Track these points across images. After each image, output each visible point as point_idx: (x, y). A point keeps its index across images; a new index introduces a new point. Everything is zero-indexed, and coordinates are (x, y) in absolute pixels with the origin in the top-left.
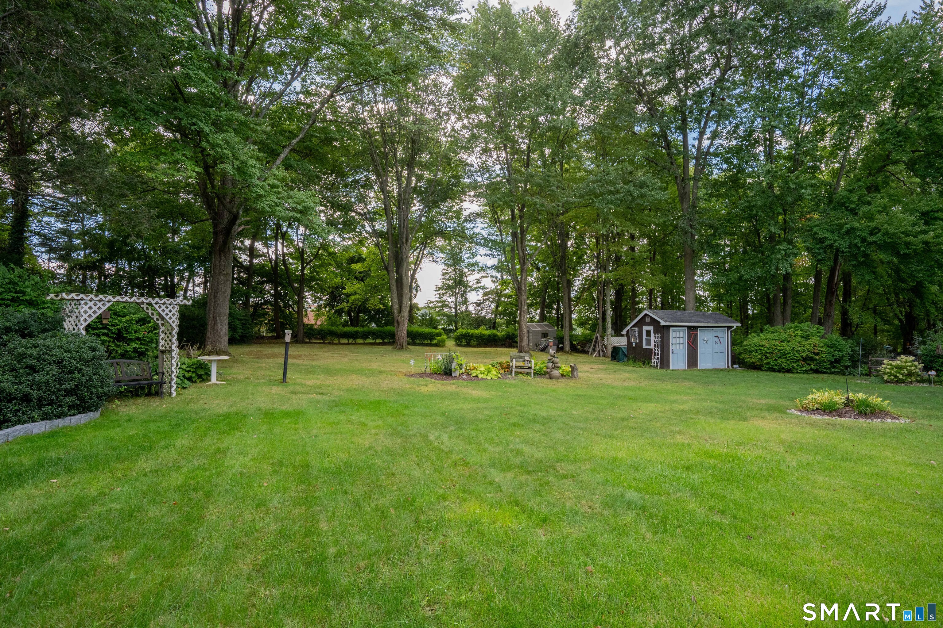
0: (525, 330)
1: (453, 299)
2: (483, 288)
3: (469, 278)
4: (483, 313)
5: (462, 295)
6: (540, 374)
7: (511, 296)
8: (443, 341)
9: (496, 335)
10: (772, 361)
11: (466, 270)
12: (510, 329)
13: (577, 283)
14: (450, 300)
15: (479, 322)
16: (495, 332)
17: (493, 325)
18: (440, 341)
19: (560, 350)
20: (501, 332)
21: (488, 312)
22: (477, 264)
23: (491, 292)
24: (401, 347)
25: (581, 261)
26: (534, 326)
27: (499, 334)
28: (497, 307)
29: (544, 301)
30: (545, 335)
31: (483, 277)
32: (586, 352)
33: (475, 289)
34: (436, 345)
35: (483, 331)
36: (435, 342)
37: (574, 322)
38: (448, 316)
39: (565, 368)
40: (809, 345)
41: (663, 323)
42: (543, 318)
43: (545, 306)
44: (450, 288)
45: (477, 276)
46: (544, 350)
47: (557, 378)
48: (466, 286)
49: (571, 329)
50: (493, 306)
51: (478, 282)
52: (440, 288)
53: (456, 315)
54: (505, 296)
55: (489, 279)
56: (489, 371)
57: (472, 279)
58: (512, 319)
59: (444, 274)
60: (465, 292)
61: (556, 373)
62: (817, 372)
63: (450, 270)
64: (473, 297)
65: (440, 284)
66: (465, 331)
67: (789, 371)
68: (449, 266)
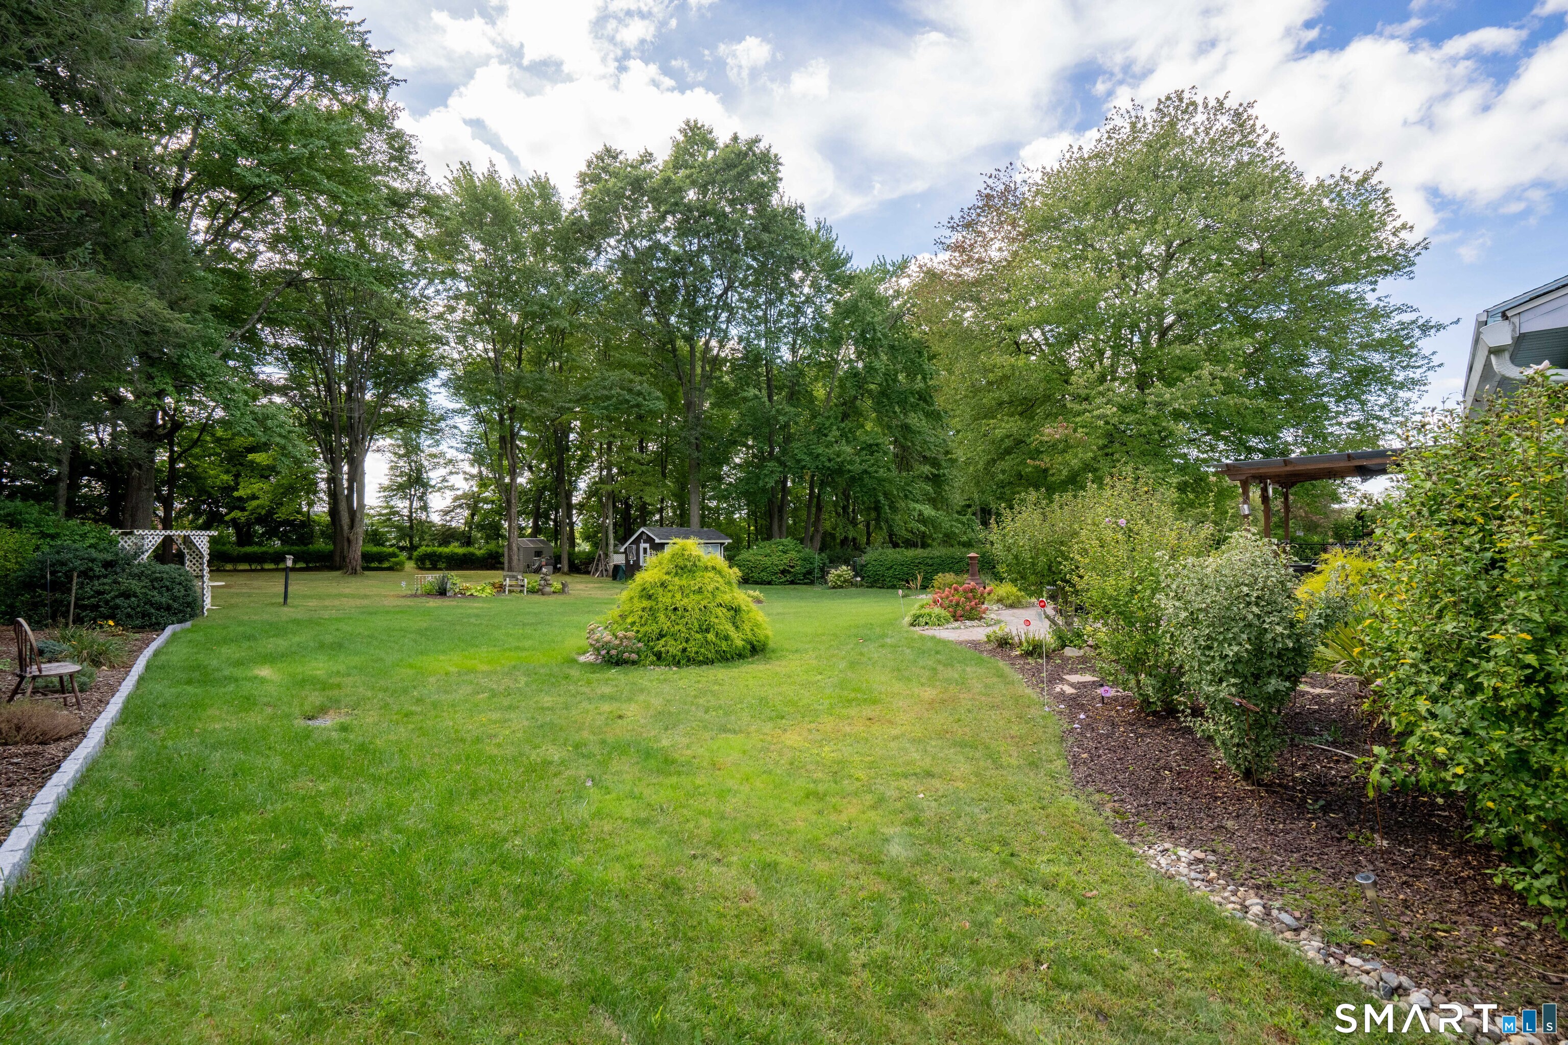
0: (515, 548)
1: (407, 503)
2: (452, 488)
3: (431, 474)
4: (454, 524)
5: (421, 498)
6: (532, 591)
7: (493, 502)
8: (401, 564)
9: (473, 554)
10: (755, 575)
11: (426, 463)
12: (492, 546)
13: (583, 484)
14: (402, 505)
15: (447, 535)
16: (471, 549)
17: (468, 541)
18: (397, 564)
19: (556, 570)
20: (480, 549)
21: (459, 521)
22: (442, 454)
23: (465, 496)
24: (354, 572)
25: (584, 460)
26: (526, 543)
27: (479, 553)
28: (473, 515)
29: (538, 508)
30: (538, 554)
31: (451, 473)
32: (588, 573)
33: (440, 489)
34: (390, 569)
35: (455, 548)
36: (386, 565)
37: (577, 535)
38: (400, 528)
39: (557, 585)
40: (786, 559)
41: (657, 541)
42: (537, 530)
43: (537, 515)
44: (401, 487)
45: (442, 472)
46: (538, 571)
47: (549, 594)
48: (426, 485)
49: (573, 544)
50: (467, 513)
51: (444, 480)
52: (385, 489)
53: (411, 527)
54: (486, 501)
55: (461, 476)
56: (483, 590)
57: (434, 476)
58: (493, 532)
59: (392, 468)
60: (424, 494)
61: (547, 589)
62: (792, 582)
63: (401, 463)
64: (438, 502)
65: (386, 482)
66: (429, 550)
67: (769, 583)
68: (400, 457)
